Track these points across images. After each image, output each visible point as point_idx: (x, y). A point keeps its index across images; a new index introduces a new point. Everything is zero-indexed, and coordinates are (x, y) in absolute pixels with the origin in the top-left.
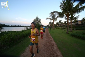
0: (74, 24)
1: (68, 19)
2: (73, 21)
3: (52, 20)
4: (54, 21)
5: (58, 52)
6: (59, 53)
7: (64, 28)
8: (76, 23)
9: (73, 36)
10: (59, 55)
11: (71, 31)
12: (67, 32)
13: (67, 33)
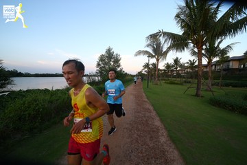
0: (218, 67)
1: (200, 55)
2: (215, 59)
3: (152, 57)
4: (158, 60)
5: (171, 150)
6: (173, 154)
7: (190, 82)
8: (224, 67)
9: (215, 103)
10: (174, 160)
11: (211, 91)
12: (197, 92)
13: (197, 95)
